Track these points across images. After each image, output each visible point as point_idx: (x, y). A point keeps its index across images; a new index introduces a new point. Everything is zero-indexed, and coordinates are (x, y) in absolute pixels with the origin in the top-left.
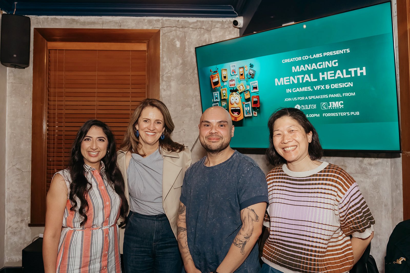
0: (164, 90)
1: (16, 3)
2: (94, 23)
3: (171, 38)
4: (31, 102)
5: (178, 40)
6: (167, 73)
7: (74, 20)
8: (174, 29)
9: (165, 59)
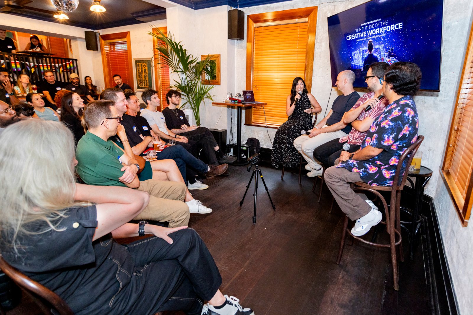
0: (317, 48)
1: (238, 1)
2: (278, 7)
3: (325, 11)
4: (246, 59)
5: (329, 12)
6: (320, 37)
7: (268, 7)
8: (327, 4)
9: (320, 27)
